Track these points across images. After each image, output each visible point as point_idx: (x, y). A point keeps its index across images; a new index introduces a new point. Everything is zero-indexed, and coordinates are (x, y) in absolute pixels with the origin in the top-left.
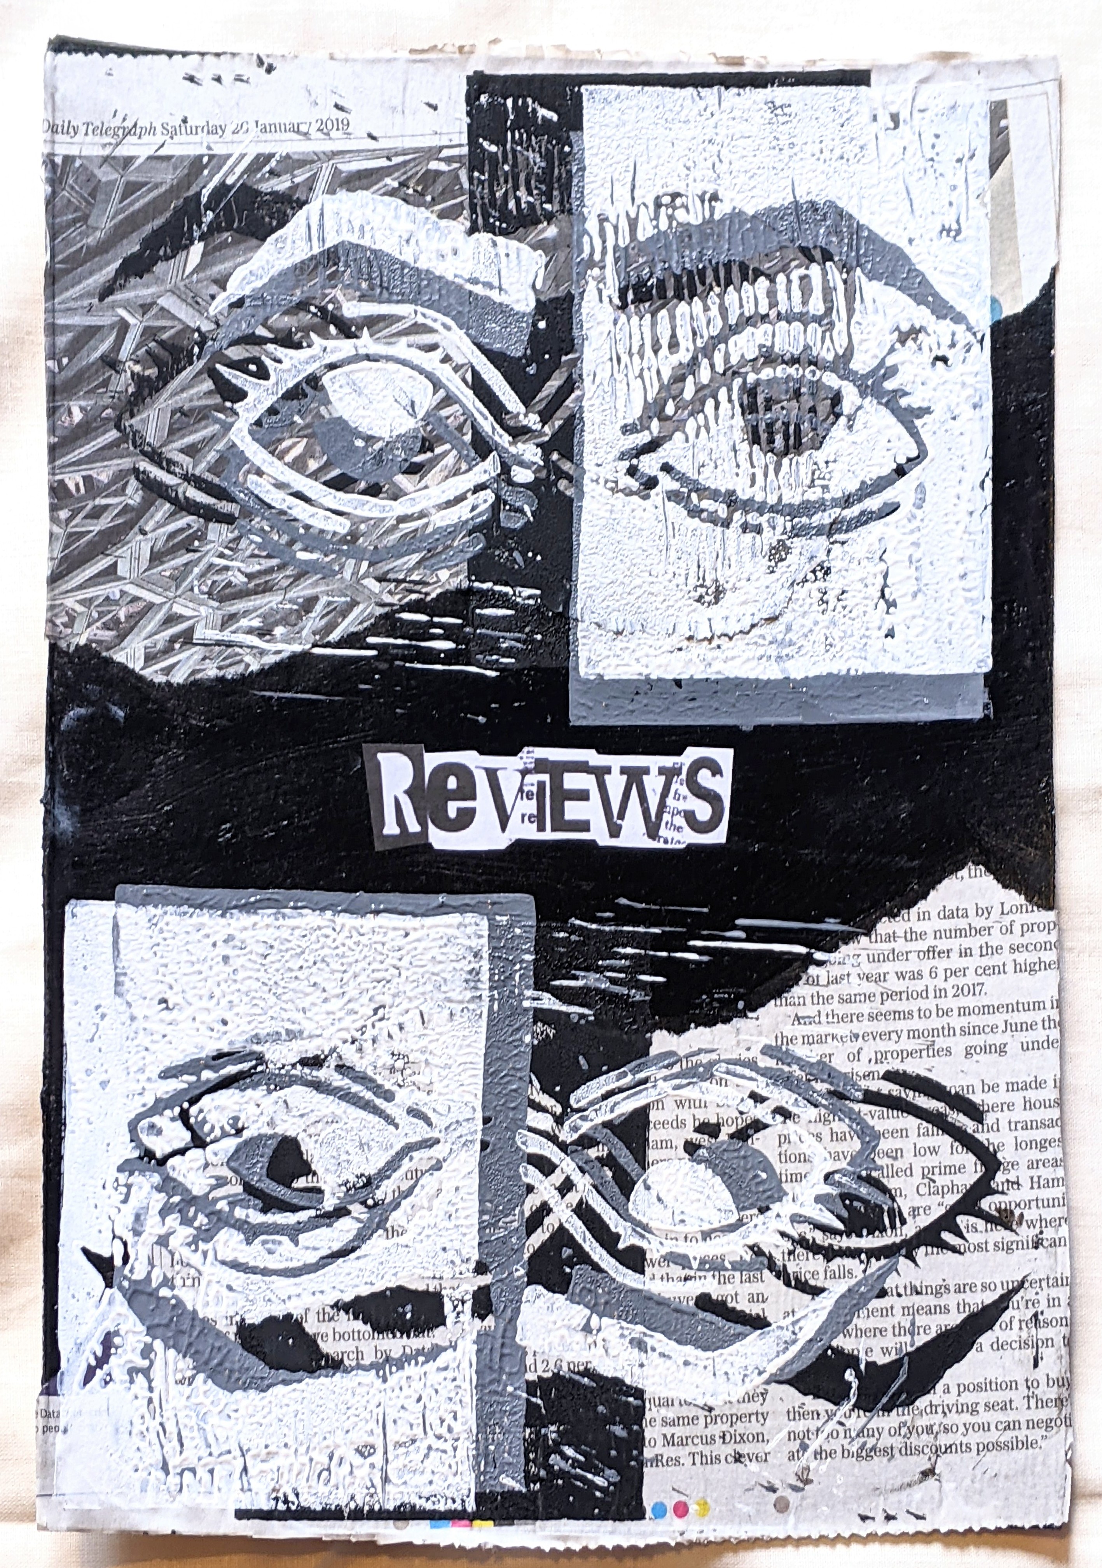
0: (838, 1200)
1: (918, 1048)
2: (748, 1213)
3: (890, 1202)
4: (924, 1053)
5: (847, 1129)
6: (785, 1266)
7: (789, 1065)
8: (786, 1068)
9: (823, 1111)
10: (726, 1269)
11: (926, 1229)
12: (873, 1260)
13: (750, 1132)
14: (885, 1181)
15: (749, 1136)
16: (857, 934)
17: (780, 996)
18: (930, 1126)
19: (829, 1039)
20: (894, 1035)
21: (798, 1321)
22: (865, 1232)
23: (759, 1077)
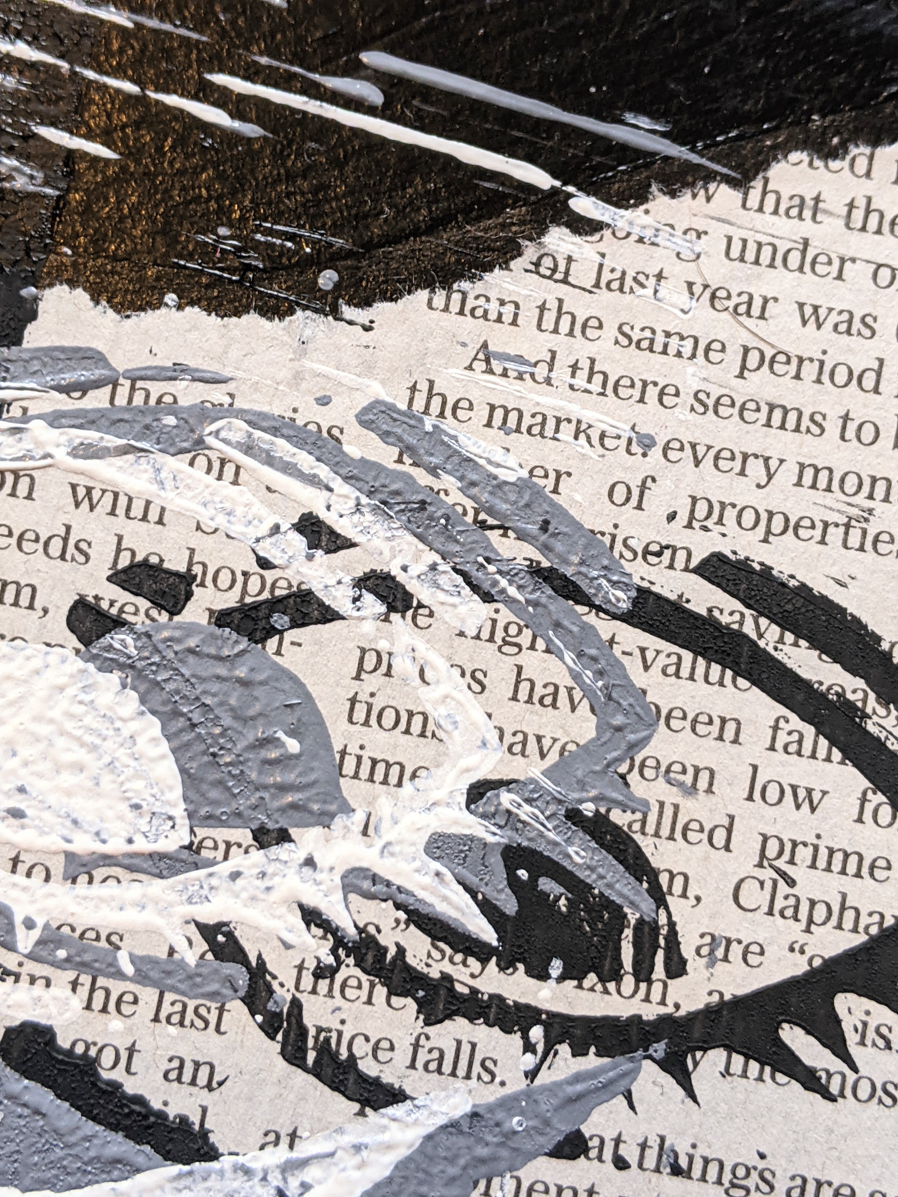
0: (496, 861)
1: (818, 515)
2: (222, 834)
3: (647, 905)
4: (835, 535)
5: (565, 680)
6: (296, 1005)
7: (433, 471)
8: (422, 478)
9: (505, 615)
10: (120, 975)
11: (738, 1002)
12: (564, 1049)
13: (279, 620)
14: (646, 844)
15: (272, 631)
16: (709, 176)
17: (447, 284)
18: (809, 731)
19: (567, 432)
20: (756, 468)
21: (304, 1163)
22: (556, 967)
23: (337, 483)
